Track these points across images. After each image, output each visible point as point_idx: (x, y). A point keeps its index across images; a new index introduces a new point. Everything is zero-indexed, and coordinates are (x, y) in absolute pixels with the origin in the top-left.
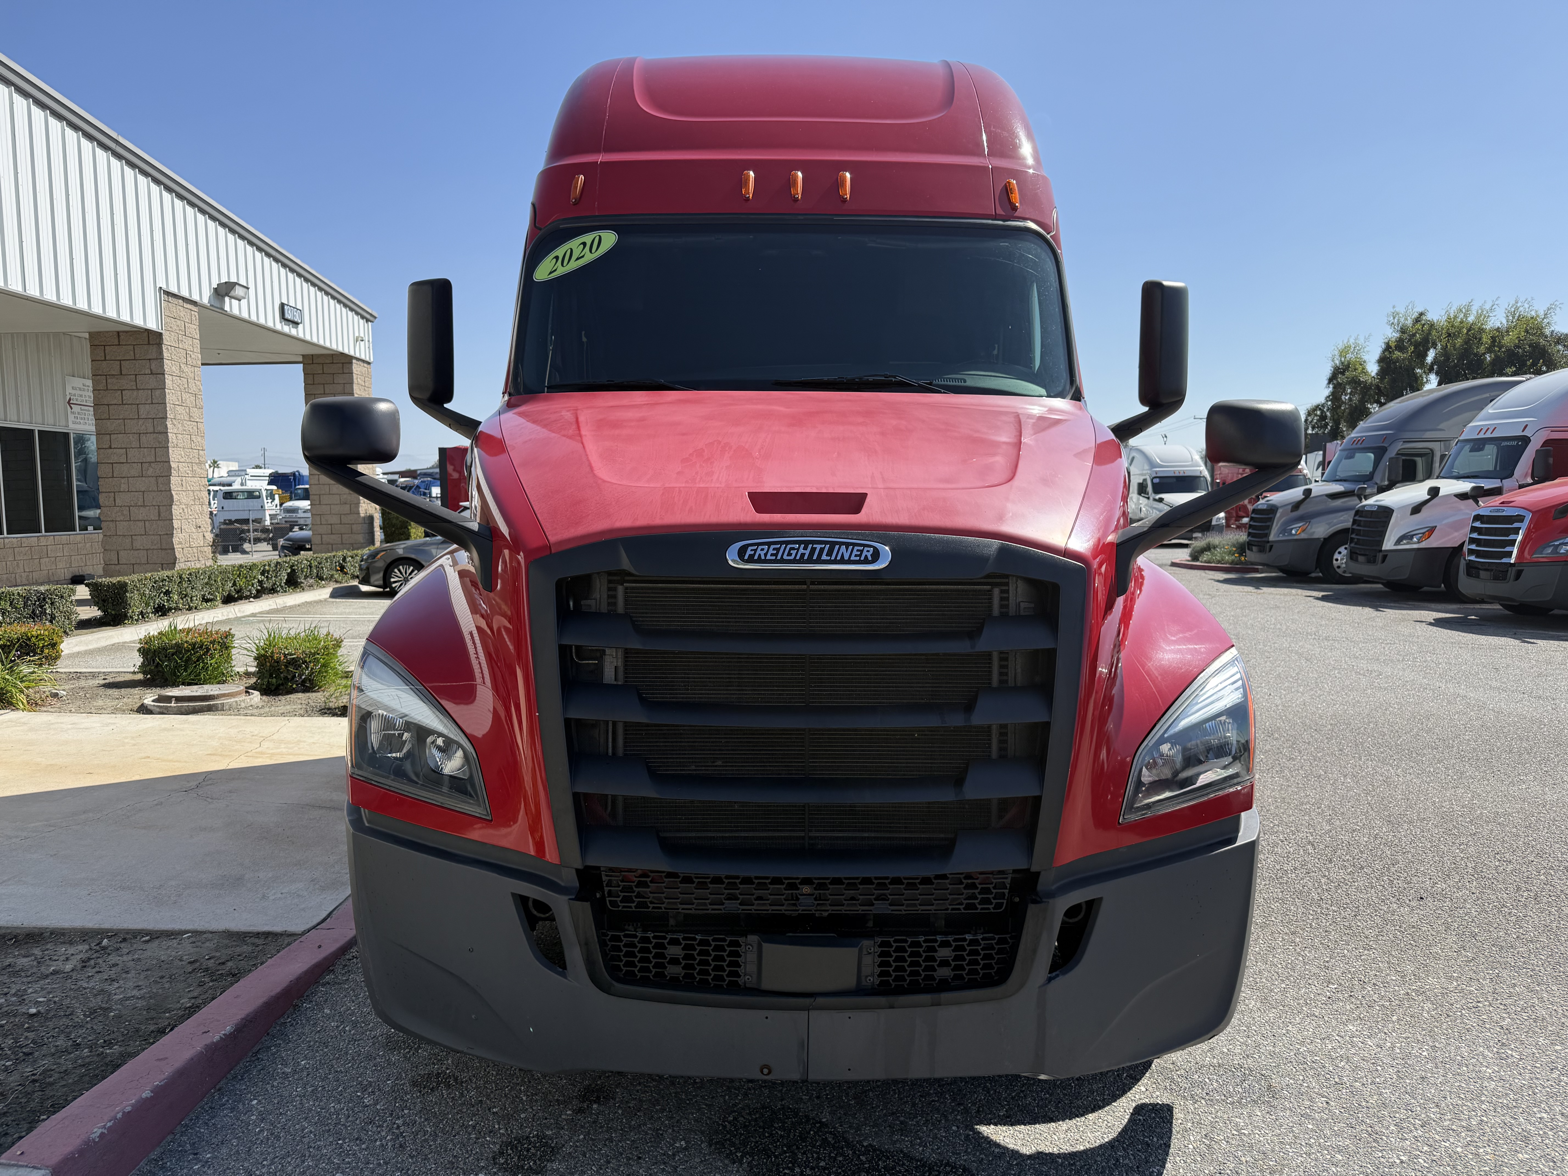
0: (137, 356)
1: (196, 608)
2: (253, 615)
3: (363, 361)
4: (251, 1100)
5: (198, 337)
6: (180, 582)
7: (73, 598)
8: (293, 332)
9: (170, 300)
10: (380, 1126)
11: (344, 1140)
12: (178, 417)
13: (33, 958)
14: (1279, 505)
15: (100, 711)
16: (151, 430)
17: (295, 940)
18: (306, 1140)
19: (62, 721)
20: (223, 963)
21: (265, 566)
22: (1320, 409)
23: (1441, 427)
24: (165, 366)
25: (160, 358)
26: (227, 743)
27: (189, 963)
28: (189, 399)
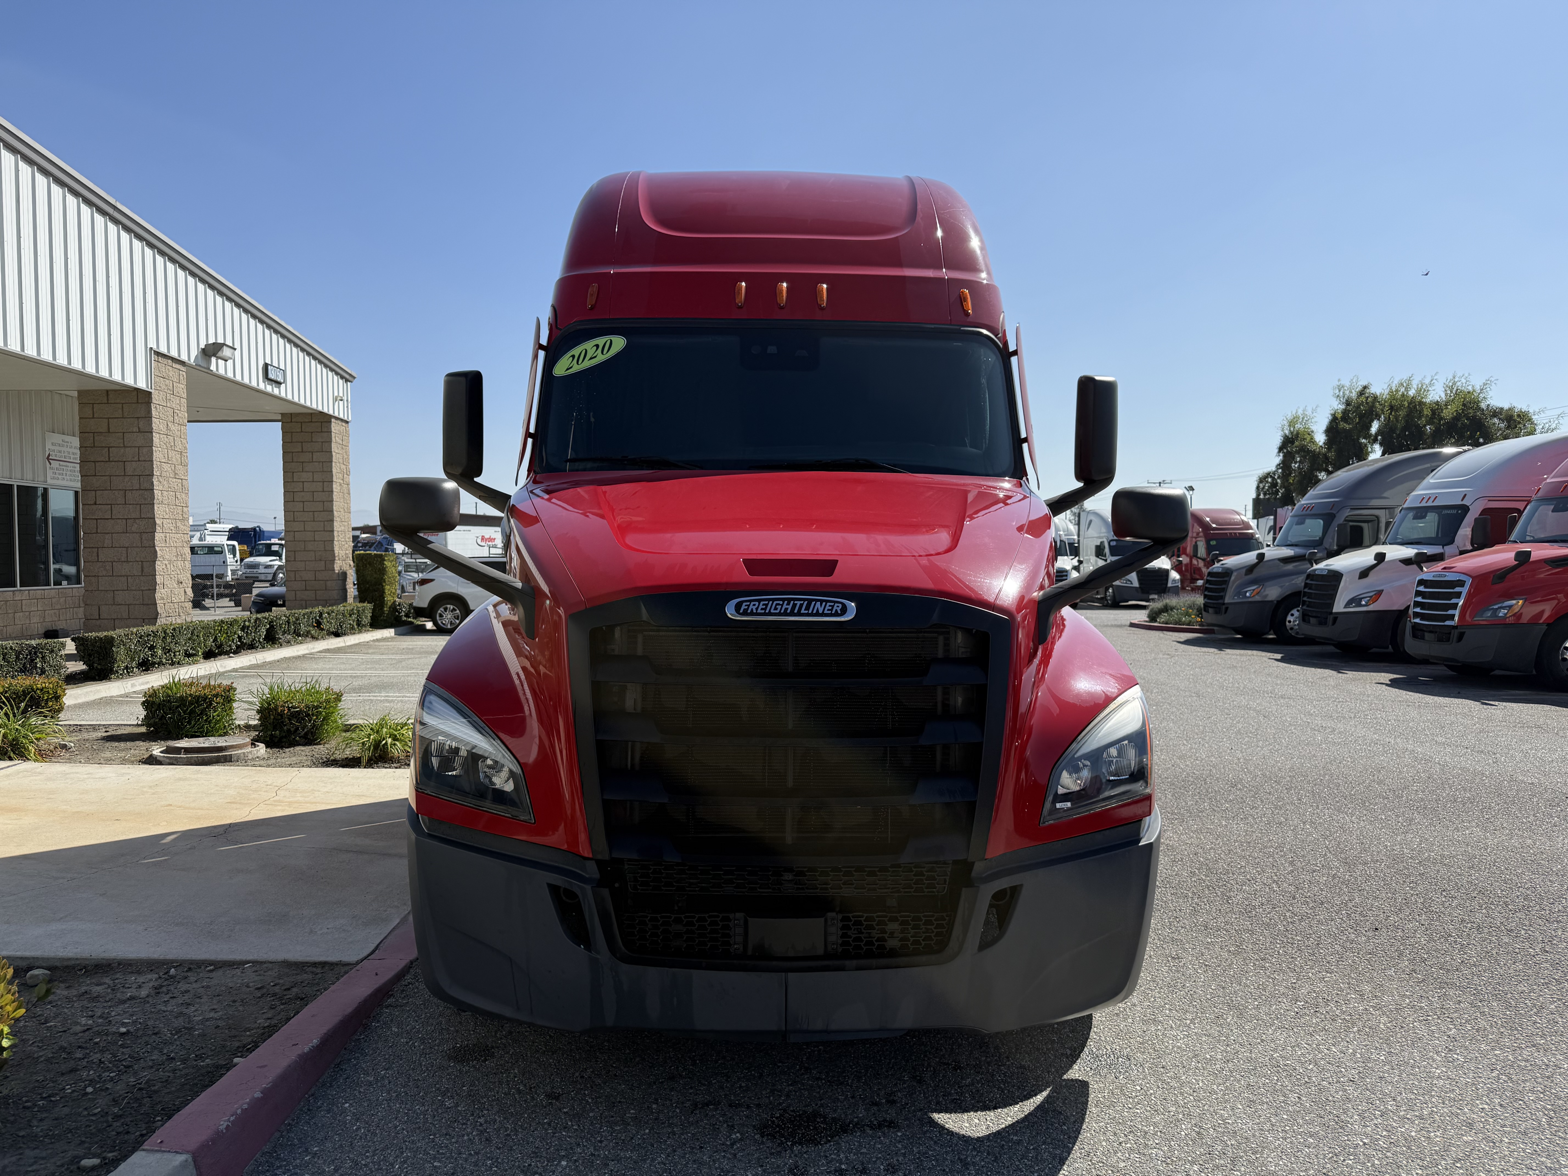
0: (126, 415)
1: (178, 663)
2: (235, 670)
3: (342, 420)
4: (344, 1104)
5: (185, 396)
6: (163, 638)
7: (63, 653)
8: (276, 391)
9: (160, 360)
10: (464, 1124)
11: (435, 1135)
12: (164, 474)
13: (107, 986)
14: (1234, 568)
15: (108, 761)
16: (137, 487)
17: (351, 969)
18: (401, 1136)
19: (77, 771)
20: (289, 989)
21: (245, 621)
22: (1271, 476)
23: (1385, 495)
24: (154, 425)
25: (149, 417)
26: (243, 792)
27: (258, 989)
28: (175, 457)
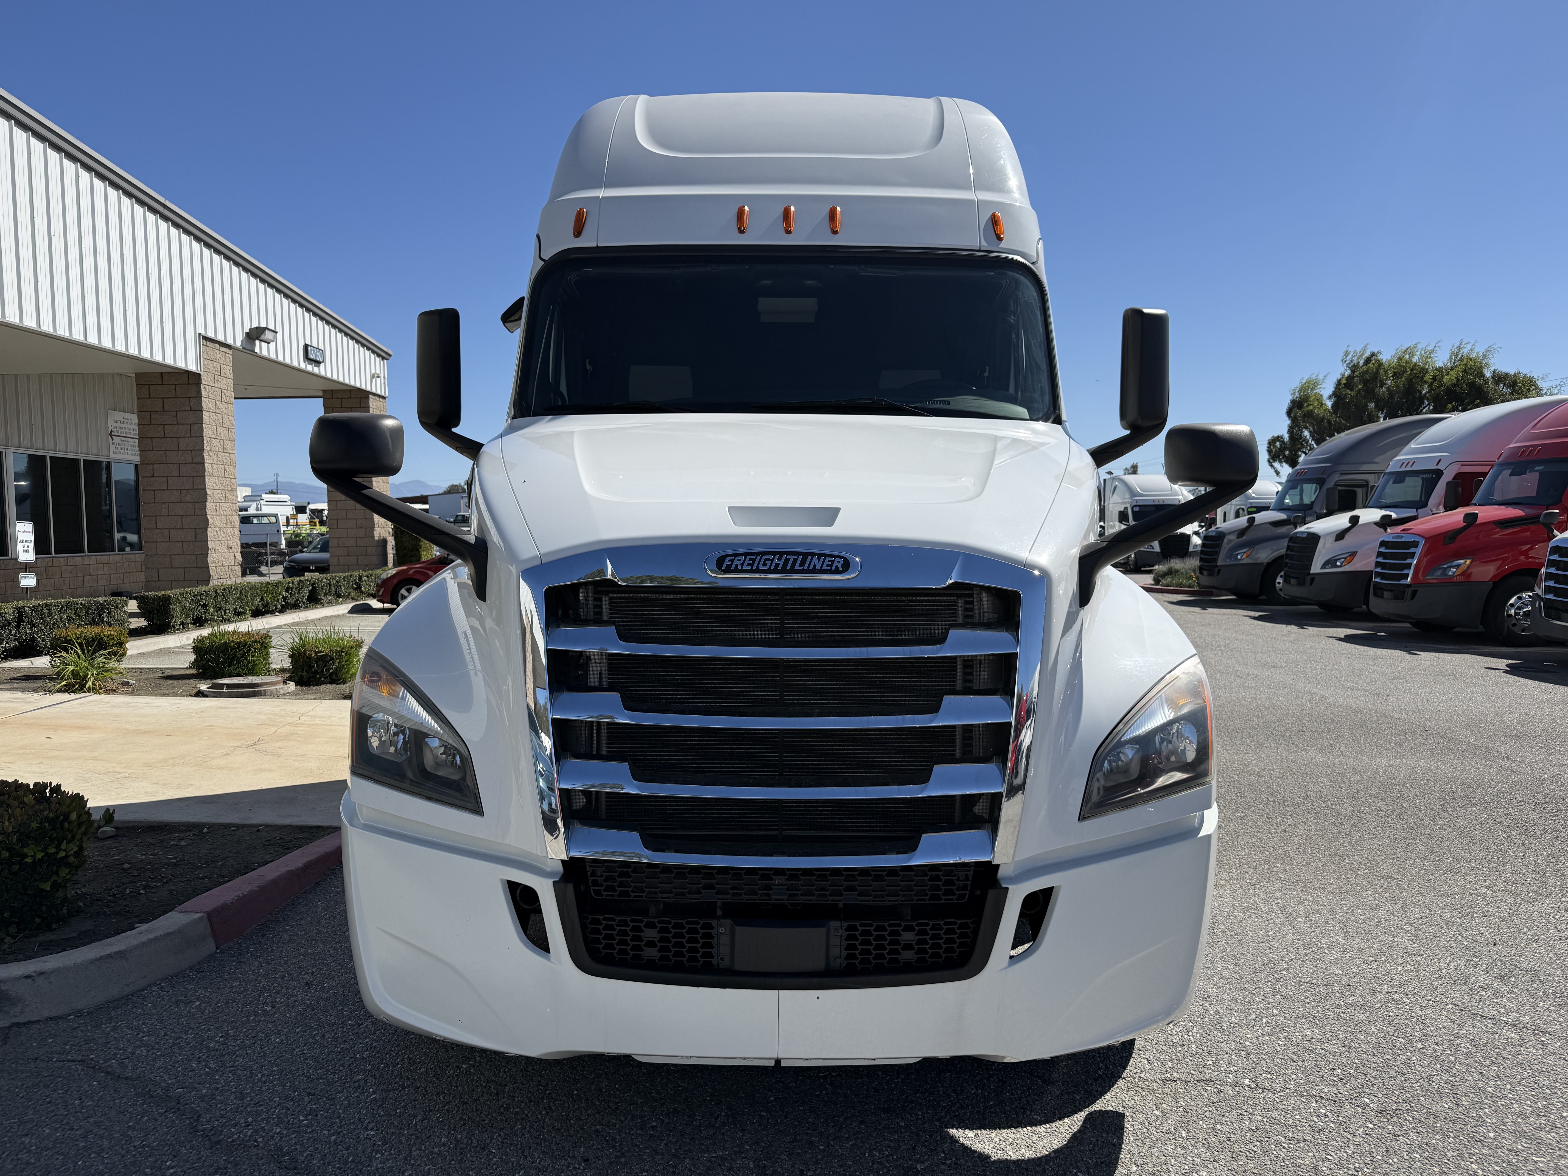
0: (178, 394)
1: (229, 620)
2: (279, 627)
3: (379, 396)
5: (231, 376)
7: (127, 610)
8: (316, 370)
9: (208, 344)
12: (214, 449)
14: (1226, 532)
15: (165, 694)
16: (190, 460)
19: (136, 701)
21: (289, 583)
22: (1280, 439)
23: (1376, 460)
25: (199, 396)
26: (272, 717)
28: (223, 433)
